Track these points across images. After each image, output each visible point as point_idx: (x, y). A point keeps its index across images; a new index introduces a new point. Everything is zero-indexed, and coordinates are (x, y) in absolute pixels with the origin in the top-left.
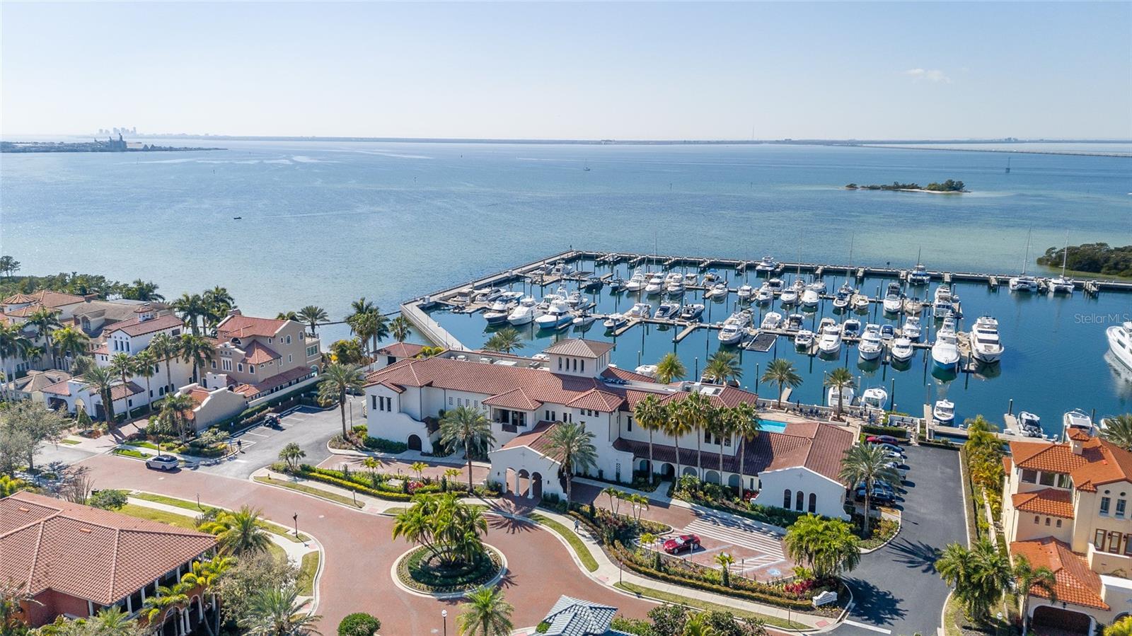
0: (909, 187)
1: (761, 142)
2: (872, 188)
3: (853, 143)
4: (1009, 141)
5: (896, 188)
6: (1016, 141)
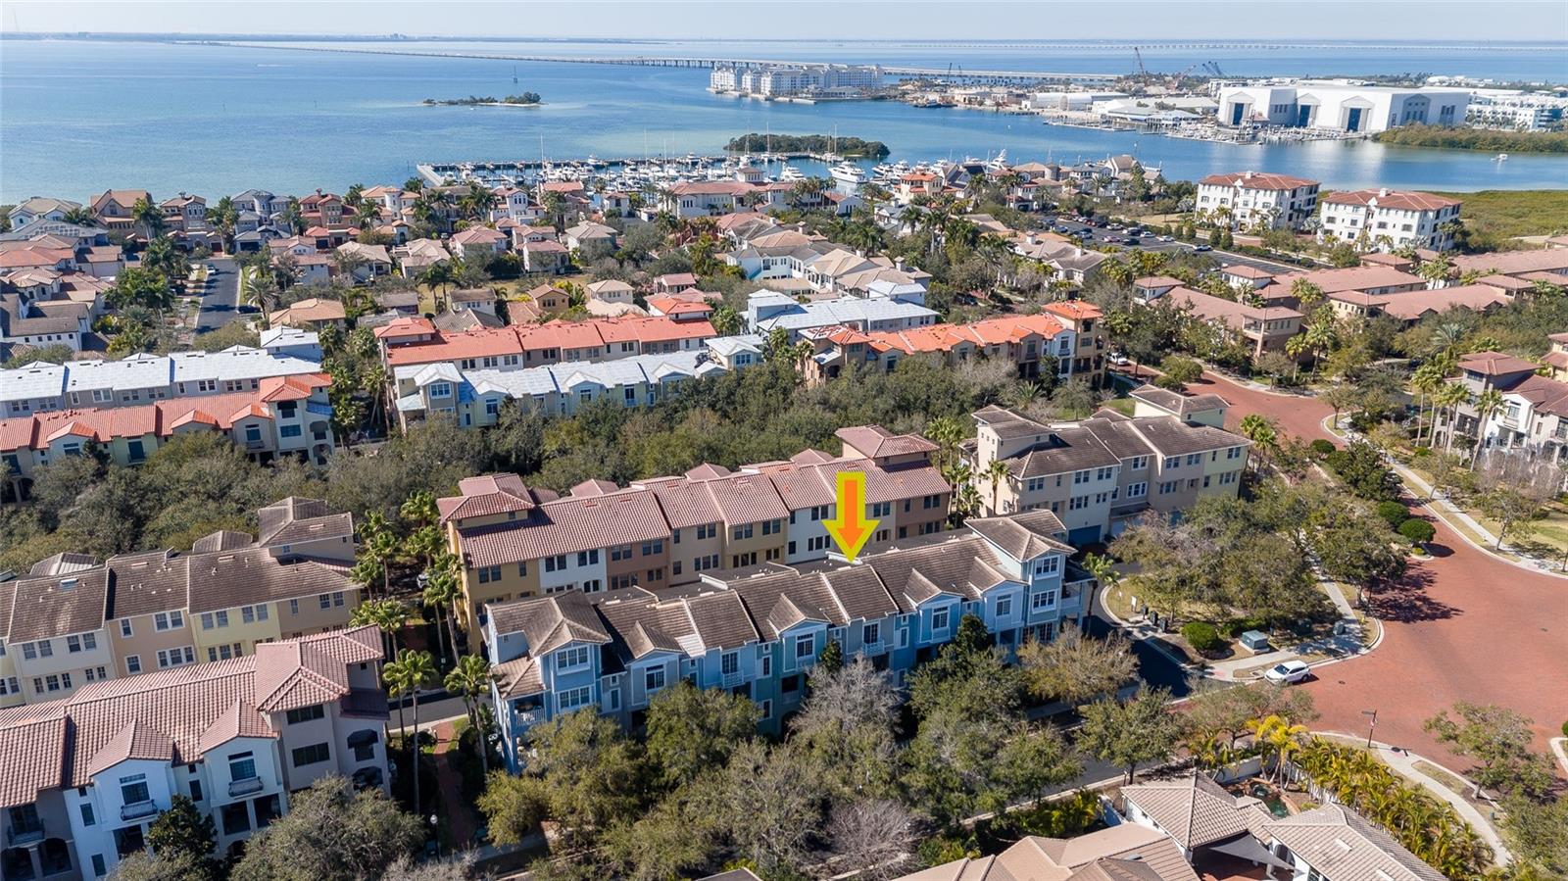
0: (487, 100)
1: (37, 37)
2: (451, 103)
3: (212, 40)
4: (395, 38)
5: (474, 102)
6: (406, 39)
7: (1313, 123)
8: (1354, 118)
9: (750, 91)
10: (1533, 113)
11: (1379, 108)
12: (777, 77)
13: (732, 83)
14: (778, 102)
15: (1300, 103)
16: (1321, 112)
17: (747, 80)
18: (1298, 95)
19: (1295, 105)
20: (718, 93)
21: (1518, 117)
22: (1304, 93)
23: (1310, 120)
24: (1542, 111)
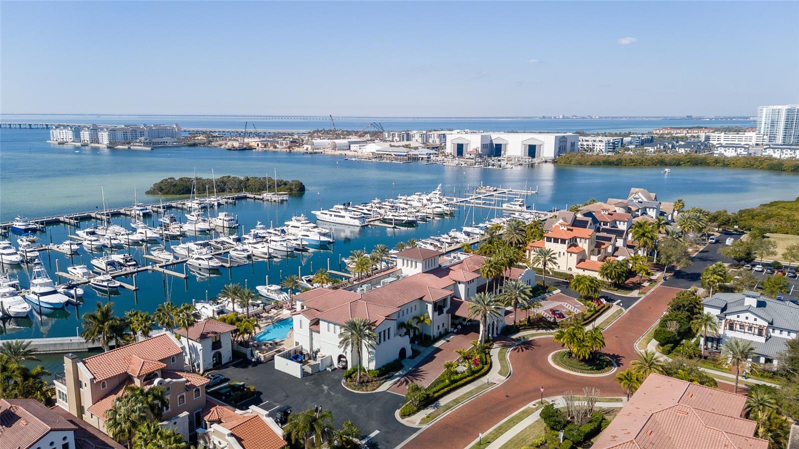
7: (505, 154)
8: (532, 151)
9: (89, 142)
10: (604, 144)
11: (548, 145)
12: (113, 132)
13: (71, 137)
14: (118, 149)
15: (495, 142)
16: (509, 148)
17: (85, 135)
18: (493, 138)
19: (492, 144)
20: (59, 144)
21: (596, 147)
22: (497, 137)
23: (502, 152)
24: (609, 144)
